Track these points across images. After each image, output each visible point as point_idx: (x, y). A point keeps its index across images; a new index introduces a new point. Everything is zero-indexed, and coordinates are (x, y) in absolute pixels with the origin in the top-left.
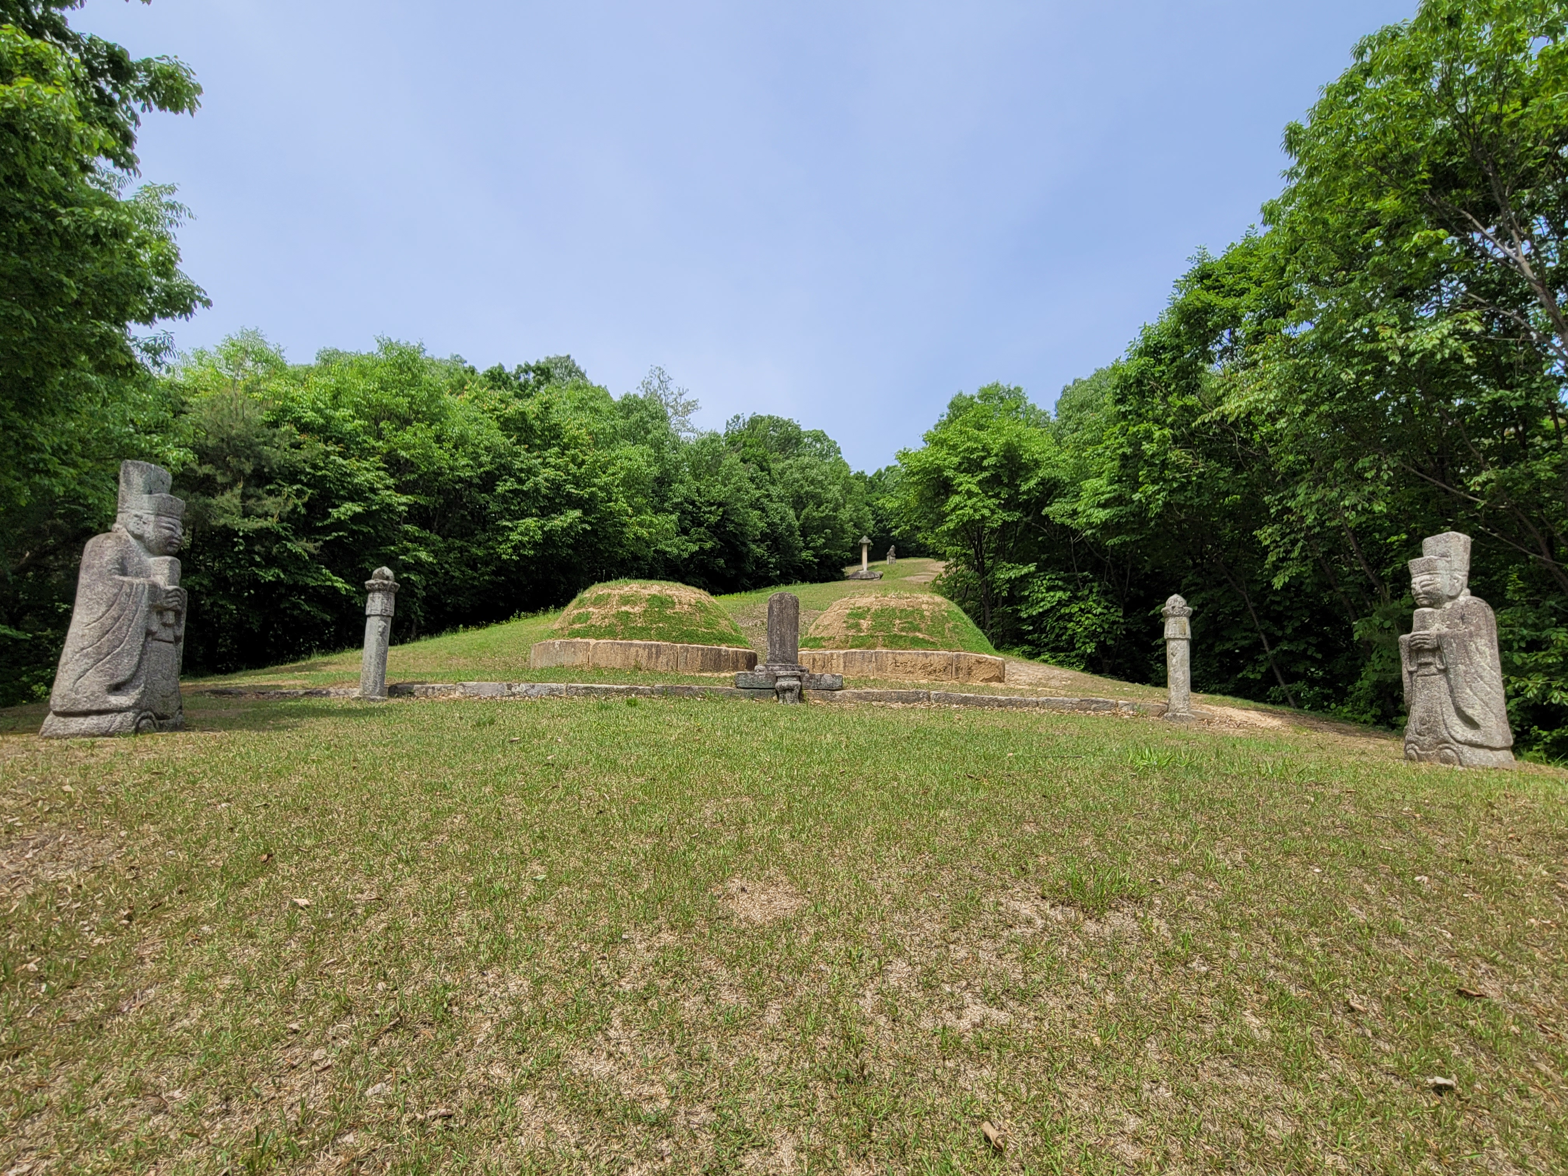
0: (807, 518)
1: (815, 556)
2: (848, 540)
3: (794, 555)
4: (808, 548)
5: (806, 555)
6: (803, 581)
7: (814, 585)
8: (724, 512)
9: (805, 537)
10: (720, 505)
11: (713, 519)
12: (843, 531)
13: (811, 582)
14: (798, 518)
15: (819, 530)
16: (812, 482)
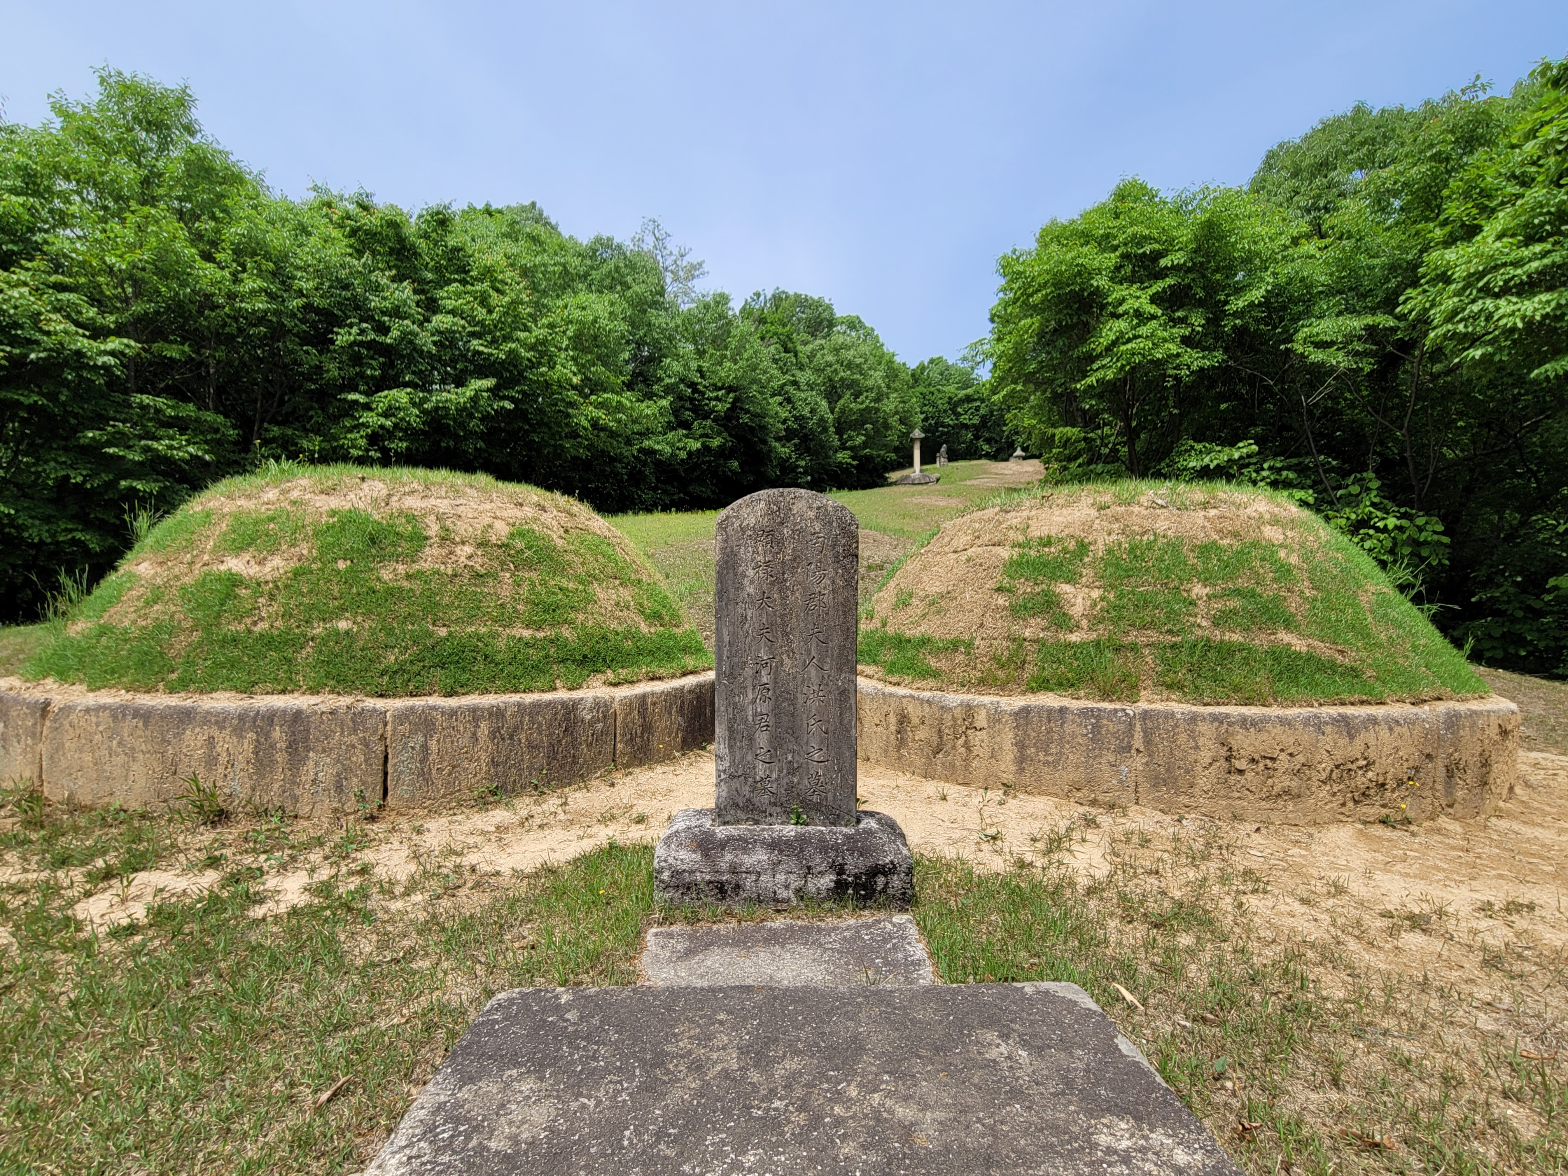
0: (843, 411)
1: (853, 458)
2: (893, 438)
3: (827, 457)
4: (845, 449)
5: (843, 456)
6: (840, 487)
7: (854, 492)
8: (736, 400)
9: (841, 436)
10: (730, 389)
11: (721, 407)
12: (887, 426)
13: (850, 489)
14: (832, 412)
15: (858, 424)
16: (849, 366)
